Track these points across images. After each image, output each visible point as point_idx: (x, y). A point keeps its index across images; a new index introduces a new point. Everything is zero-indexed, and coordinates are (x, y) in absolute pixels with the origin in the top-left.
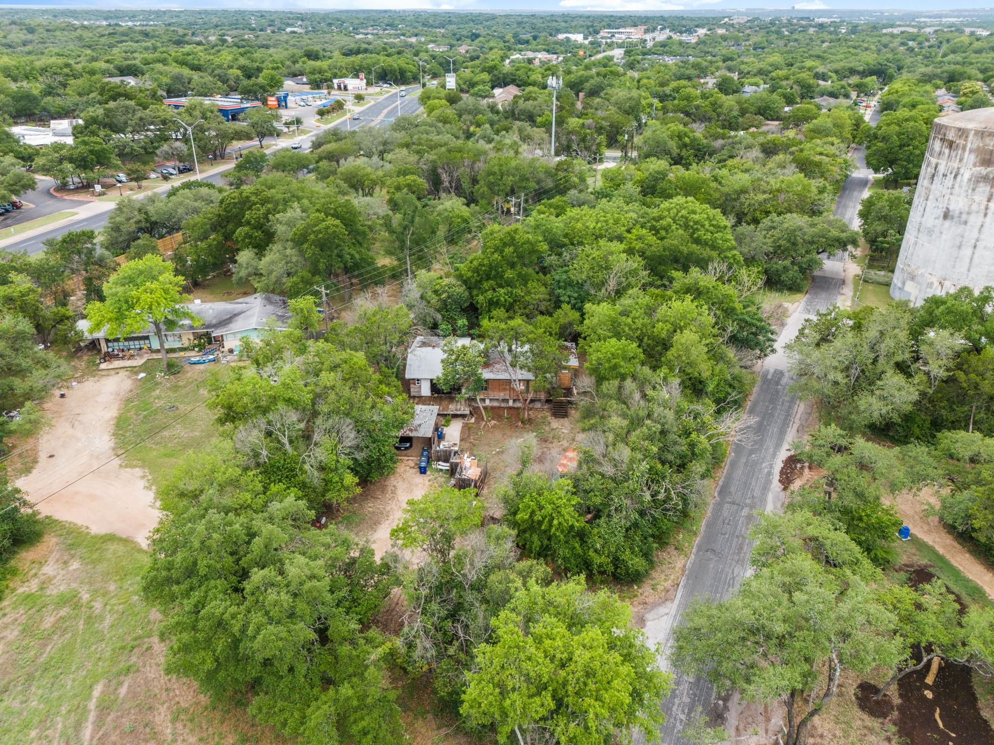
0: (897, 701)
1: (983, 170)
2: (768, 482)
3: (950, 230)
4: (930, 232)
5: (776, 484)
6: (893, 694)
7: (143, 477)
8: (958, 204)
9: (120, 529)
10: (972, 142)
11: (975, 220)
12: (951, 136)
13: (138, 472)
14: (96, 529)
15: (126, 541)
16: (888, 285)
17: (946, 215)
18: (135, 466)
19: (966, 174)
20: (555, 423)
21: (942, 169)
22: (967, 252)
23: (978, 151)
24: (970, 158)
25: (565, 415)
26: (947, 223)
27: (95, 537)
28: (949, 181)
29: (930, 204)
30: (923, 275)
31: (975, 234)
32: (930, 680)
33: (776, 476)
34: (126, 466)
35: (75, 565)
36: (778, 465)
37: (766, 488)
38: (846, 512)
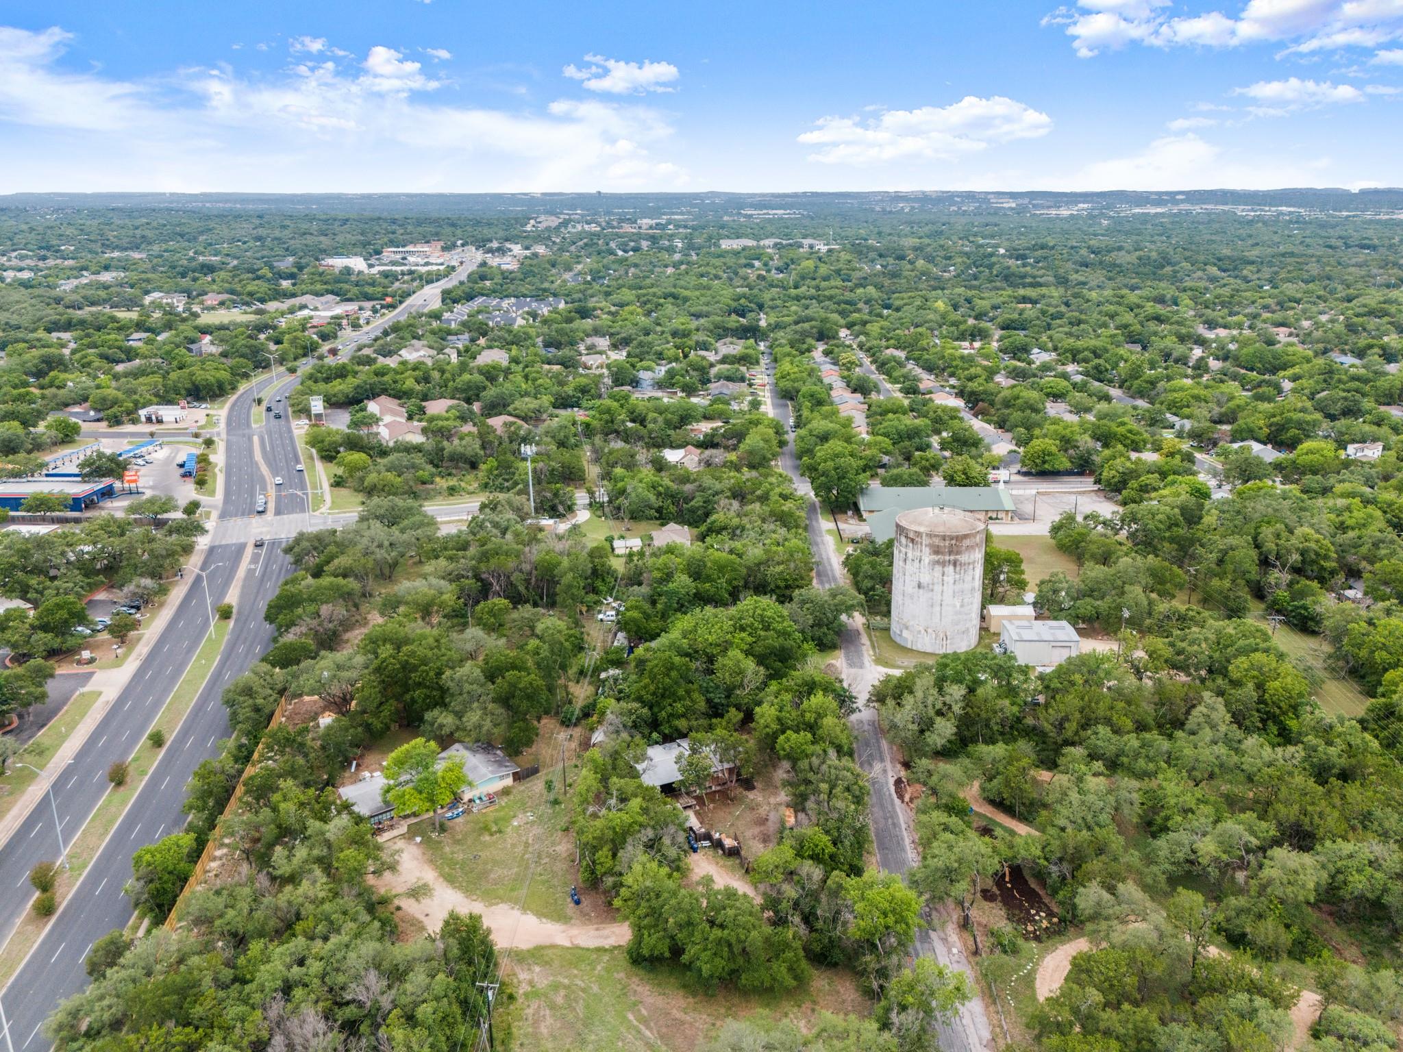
0: (998, 892)
1: (936, 558)
2: (892, 800)
3: (923, 596)
4: (911, 597)
5: (897, 801)
6: (995, 889)
8: (925, 578)
10: (925, 540)
11: (938, 588)
12: (911, 535)
16: (888, 629)
17: (919, 586)
19: (926, 560)
20: (751, 795)
21: (910, 555)
22: (937, 608)
23: (930, 546)
24: (926, 550)
25: (753, 788)
26: (921, 591)
28: (916, 563)
29: (907, 578)
30: (913, 626)
31: (939, 597)
32: (1007, 879)
33: (895, 796)
36: (892, 789)
37: (893, 804)
38: (946, 806)
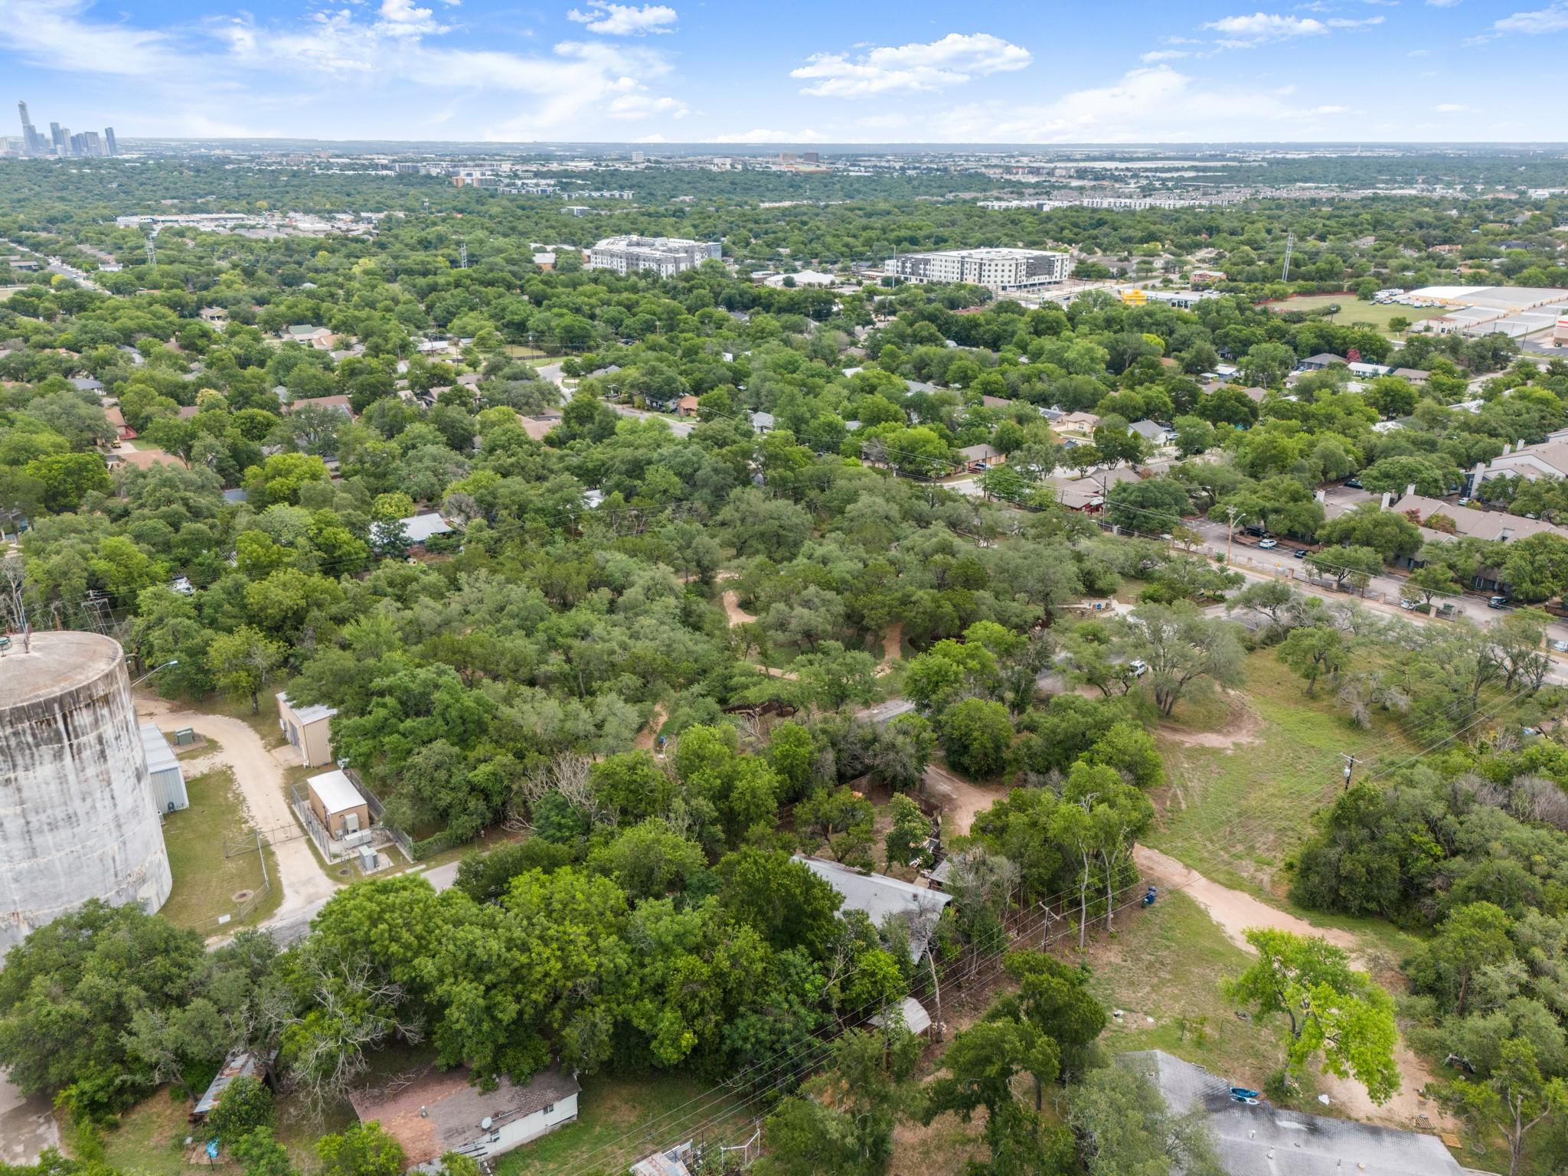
9: (1219, 889)
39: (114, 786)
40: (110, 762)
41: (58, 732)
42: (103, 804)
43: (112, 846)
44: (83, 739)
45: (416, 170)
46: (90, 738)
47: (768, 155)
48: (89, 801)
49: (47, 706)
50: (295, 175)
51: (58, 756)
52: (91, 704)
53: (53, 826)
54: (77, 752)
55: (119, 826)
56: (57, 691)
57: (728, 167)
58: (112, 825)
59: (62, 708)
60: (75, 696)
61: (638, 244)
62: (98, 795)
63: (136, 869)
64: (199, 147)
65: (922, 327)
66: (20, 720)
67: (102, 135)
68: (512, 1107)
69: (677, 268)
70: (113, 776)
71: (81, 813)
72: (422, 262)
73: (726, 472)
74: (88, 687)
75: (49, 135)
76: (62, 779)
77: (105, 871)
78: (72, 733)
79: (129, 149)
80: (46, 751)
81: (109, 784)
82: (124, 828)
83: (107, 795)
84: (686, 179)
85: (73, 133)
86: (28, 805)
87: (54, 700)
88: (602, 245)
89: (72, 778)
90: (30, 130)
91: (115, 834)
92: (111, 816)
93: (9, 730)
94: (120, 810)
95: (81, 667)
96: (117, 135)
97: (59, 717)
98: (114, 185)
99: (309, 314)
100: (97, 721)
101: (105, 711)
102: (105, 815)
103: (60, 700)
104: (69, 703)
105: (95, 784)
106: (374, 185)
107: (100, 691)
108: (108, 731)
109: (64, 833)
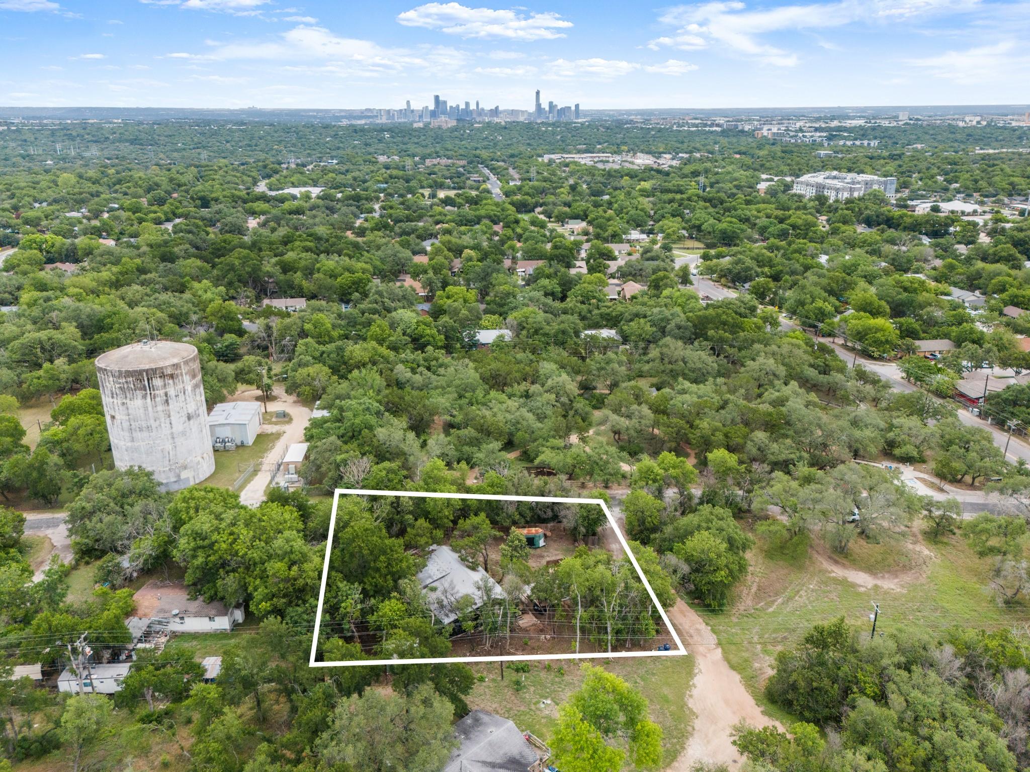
4: (184, 433)
7: (691, 696)
9: (725, 668)
13: (691, 703)
14: (737, 677)
15: (727, 659)
17: (189, 418)
18: (689, 708)
19: (189, 388)
26: (192, 422)
27: (740, 673)
30: (191, 461)
34: (694, 714)
35: (757, 665)
39: (172, 418)
40: (171, 406)
41: (144, 386)
42: (165, 425)
43: (169, 446)
44: (157, 392)
45: (736, 126)
46: (161, 392)
47: (1013, 114)
48: (158, 422)
49: (140, 372)
50: (660, 130)
51: (144, 397)
52: (163, 376)
53: (141, 430)
54: (153, 397)
55: (173, 438)
56: (147, 367)
57: (974, 123)
58: (170, 437)
59: (147, 375)
60: (154, 371)
61: (835, 178)
62: (163, 420)
63: (181, 461)
64: (624, 114)
65: (1003, 249)
66: (128, 376)
67: (573, 108)
68: (194, 610)
69: (851, 195)
70: (172, 414)
71: (154, 426)
72: (678, 185)
73: (686, 328)
74: (162, 368)
75: (547, 109)
76: (146, 408)
77: (164, 457)
78: (152, 388)
79: (585, 116)
80: (139, 393)
81: (169, 416)
82: (176, 440)
83: (168, 421)
84: (931, 132)
85: (559, 108)
86: (131, 417)
87: (144, 370)
88: (806, 178)
89: (150, 409)
90: (538, 105)
91: (171, 441)
92: (169, 432)
93: (124, 380)
94: (174, 430)
95: (165, 359)
96: (581, 108)
97: (146, 379)
98: (559, 137)
99: (582, 213)
100: (165, 385)
101: (171, 381)
102: (166, 430)
103: (147, 371)
104: (151, 373)
105: (161, 415)
106: (704, 137)
107: (169, 371)
108: (172, 392)
109: (145, 434)
